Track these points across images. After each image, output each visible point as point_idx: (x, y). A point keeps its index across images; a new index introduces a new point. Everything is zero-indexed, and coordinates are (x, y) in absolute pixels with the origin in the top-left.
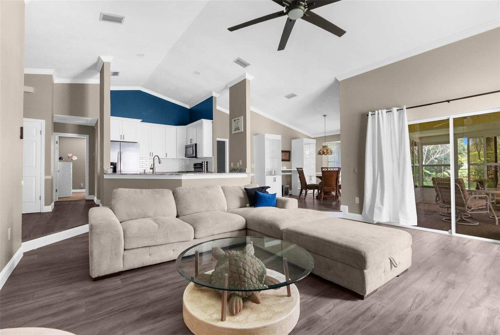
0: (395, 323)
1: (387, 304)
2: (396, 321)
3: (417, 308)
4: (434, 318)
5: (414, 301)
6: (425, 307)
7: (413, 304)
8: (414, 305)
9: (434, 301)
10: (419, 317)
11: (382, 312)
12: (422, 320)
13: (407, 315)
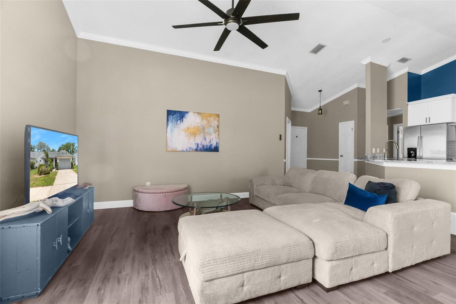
0: (154, 257)
1: (169, 263)
2: (155, 258)
3: (153, 273)
4: (139, 273)
5: (158, 277)
6: (149, 277)
7: (157, 275)
8: (155, 274)
9: (146, 288)
10: (147, 268)
11: (166, 257)
12: (144, 267)
13: (153, 265)
